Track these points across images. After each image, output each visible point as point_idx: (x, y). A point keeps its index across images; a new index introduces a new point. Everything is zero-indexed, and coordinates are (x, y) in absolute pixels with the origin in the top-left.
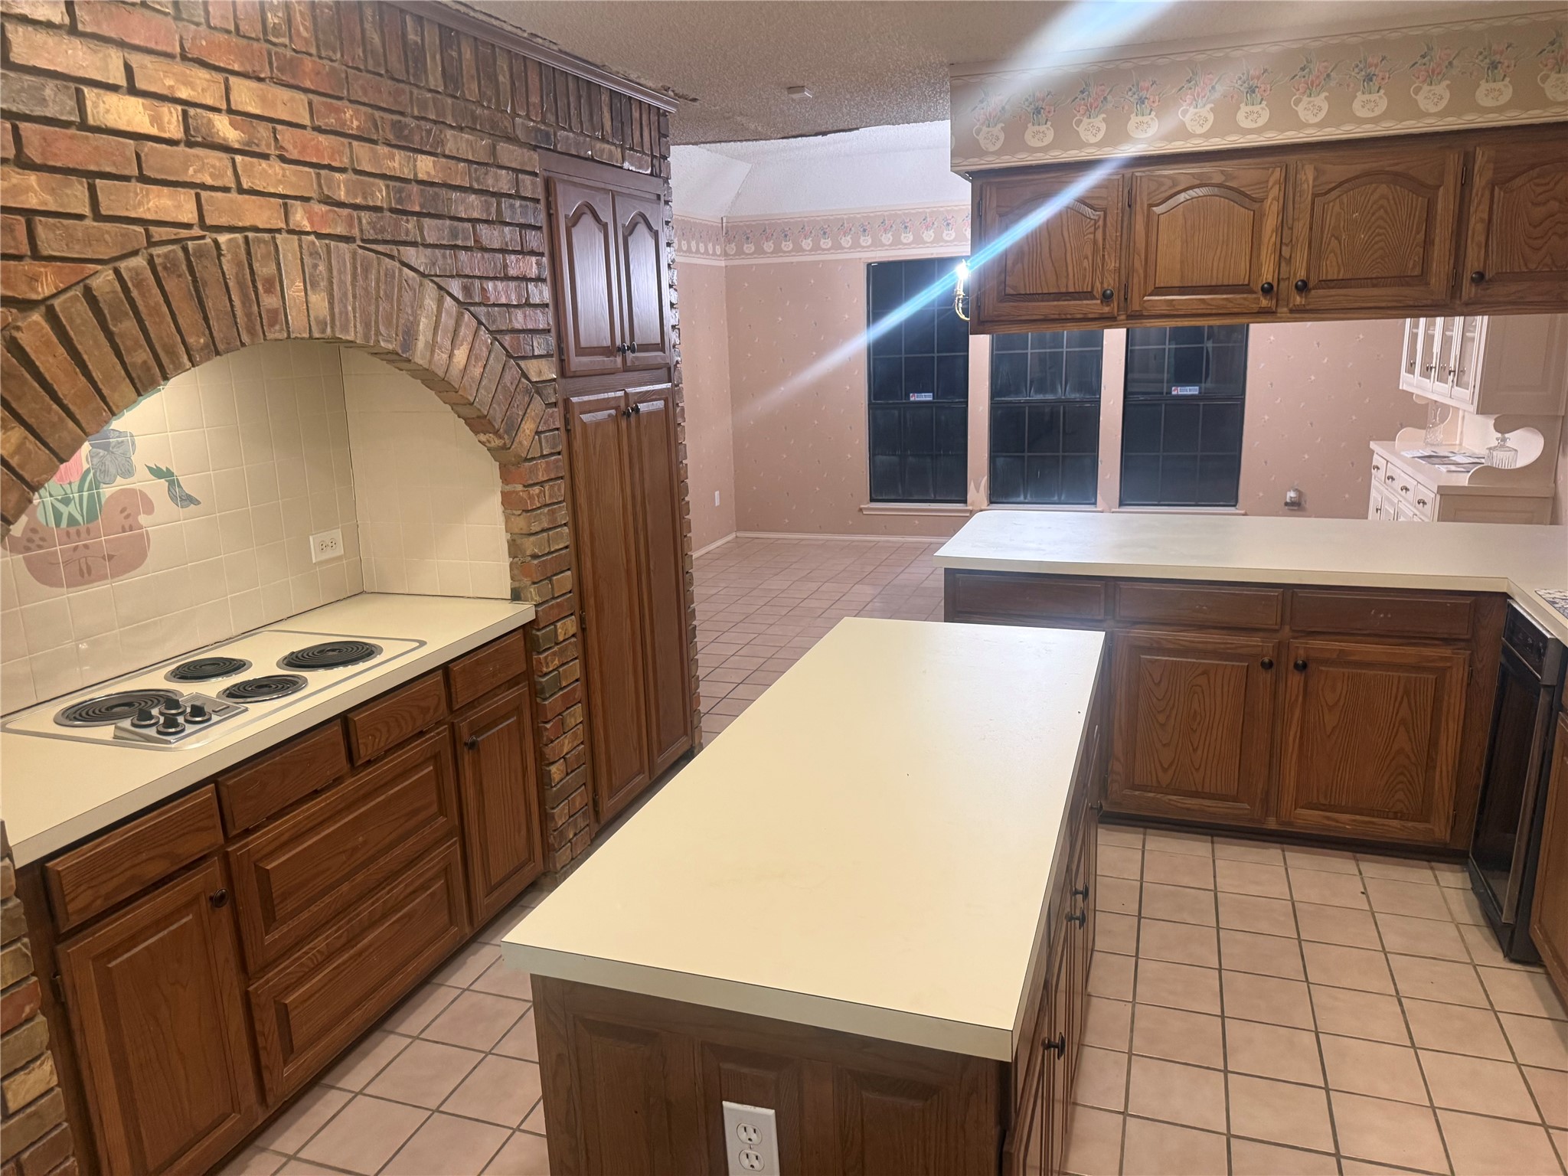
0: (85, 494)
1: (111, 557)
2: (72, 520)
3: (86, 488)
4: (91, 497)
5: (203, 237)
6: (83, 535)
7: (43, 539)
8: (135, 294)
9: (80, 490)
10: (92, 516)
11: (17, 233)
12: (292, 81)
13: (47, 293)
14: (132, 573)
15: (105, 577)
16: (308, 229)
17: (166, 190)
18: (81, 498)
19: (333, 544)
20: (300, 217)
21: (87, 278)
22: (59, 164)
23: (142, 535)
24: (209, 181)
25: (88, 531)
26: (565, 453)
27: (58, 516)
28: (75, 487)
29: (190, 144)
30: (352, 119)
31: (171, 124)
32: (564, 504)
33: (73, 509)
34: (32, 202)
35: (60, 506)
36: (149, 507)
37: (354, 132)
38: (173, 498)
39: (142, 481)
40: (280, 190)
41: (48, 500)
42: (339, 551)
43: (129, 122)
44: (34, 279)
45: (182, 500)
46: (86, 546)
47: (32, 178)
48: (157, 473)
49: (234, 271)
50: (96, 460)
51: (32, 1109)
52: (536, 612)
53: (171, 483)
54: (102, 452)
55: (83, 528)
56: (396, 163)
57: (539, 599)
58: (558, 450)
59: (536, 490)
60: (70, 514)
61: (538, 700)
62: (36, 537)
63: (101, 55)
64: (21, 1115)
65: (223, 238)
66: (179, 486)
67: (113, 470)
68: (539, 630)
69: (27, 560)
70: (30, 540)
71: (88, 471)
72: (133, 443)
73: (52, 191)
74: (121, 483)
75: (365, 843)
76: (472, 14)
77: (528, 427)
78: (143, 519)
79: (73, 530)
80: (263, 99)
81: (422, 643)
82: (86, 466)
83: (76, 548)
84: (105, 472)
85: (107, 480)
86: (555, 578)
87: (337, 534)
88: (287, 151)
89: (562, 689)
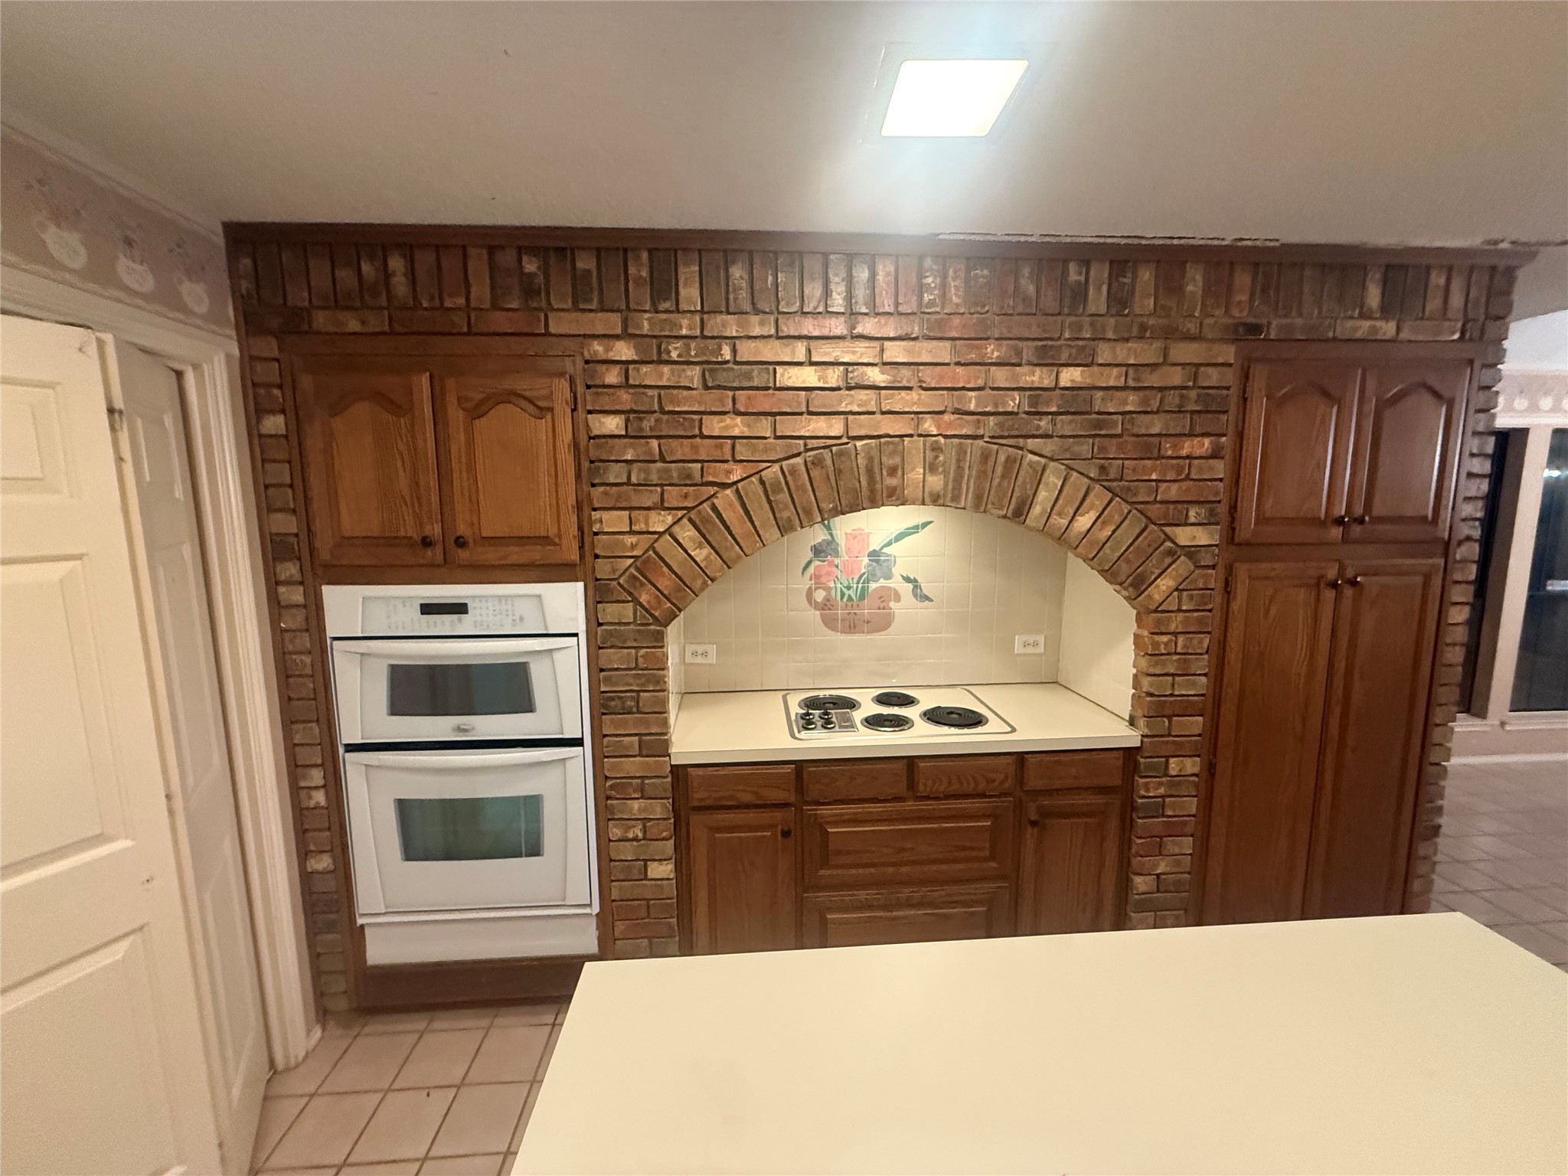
0: (860, 585)
1: (868, 622)
2: (850, 598)
3: (862, 581)
4: (863, 587)
5: (847, 443)
6: (855, 607)
7: (832, 606)
8: (789, 478)
9: (858, 583)
10: (862, 597)
11: (724, 450)
12: (940, 335)
13: (735, 479)
14: (881, 633)
15: (864, 633)
16: (935, 433)
17: (822, 417)
18: (857, 587)
19: (1036, 644)
20: (929, 426)
21: (761, 471)
22: (755, 411)
23: (890, 613)
24: (856, 409)
25: (858, 605)
26: (1217, 613)
27: (843, 595)
28: (855, 581)
29: (849, 388)
30: (993, 352)
31: (834, 377)
32: (1206, 656)
33: (851, 593)
34: (736, 432)
35: (845, 590)
36: (898, 598)
37: (993, 361)
38: (915, 595)
39: (896, 583)
40: (915, 409)
41: (839, 585)
42: (1041, 649)
43: (804, 382)
44: (729, 472)
45: (921, 596)
46: (855, 613)
47: (739, 419)
48: (907, 580)
49: (865, 463)
50: (870, 568)
51: (660, 882)
52: (1142, 742)
53: (916, 587)
54: (874, 564)
55: (855, 604)
56: (1038, 377)
57: (1146, 731)
58: (1209, 607)
59: (1165, 638)
60: (849, 596)
61: (1134, 816)
62: (828, 603)
63: (791, 347)
64: (653, 882)
65: (859, 444)
66: (921, 590)
67: (878, 573)
68: (1142, 757)
69: (821, 614)
70: (825, 605)
71: (864, 573)
72: (895, 561)
73: (749, 426)
74: (882, 582)
75: (912, 849)
76: (1144, 242)
77: (1165, 584)
78: (892, 604)
79: (850, 604)
80: (909, 352)
81: (1014, 730)
82: (863, 571)
83: (849, 613)
84: (874, 575)
85: (875, 579)
86: (1175, 718)
87: (1041, 639)
88: (925, 382)
89: (1163, 816)
